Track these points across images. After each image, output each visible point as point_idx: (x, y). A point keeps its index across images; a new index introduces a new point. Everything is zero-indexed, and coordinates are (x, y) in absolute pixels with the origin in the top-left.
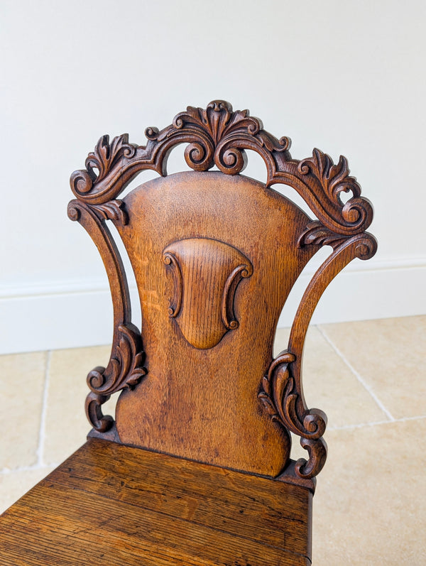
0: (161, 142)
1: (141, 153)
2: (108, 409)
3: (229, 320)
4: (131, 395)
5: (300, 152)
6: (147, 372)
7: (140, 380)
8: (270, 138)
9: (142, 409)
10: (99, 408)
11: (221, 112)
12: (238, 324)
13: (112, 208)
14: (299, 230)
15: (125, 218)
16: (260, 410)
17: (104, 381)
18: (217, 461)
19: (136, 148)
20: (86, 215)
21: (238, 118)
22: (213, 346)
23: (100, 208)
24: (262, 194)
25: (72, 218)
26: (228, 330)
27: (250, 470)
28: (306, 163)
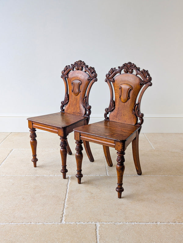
0: (121, 69)
1: (117, 70)
2: (108, 116)
3: (129, 97)
4: (112, 112)
7: (114, 109)
8: (137, 68)
9: (114, 114)
12: (130, 98)
13: (112, 80)
14: (140, 82)
15: (114, 81)
16: (133, 113)
17: (108, 110)
18: (125, 123)
19: (116, 70)
20: (108, 81)
21: (132, 64)
22: (126, 102)
23: (110, 80)
24: (135, 76)
25: (105, 81)
28: (142, 71)
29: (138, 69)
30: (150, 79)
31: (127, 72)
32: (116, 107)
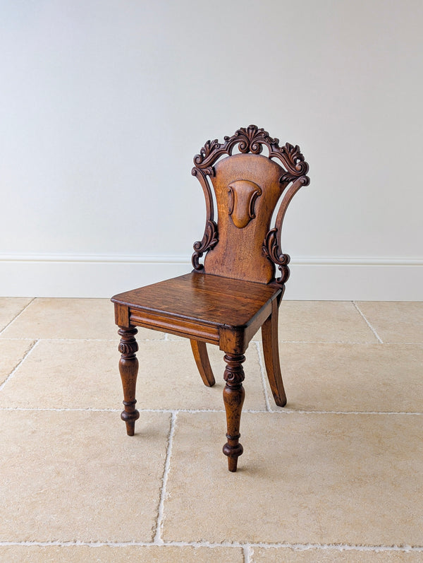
2: (201, 260)
4: (212, 252)
5: (281, 145)
6: (218, 241)
7: (215, 244)
8: (271, 139)
10: (198, 259)
11: (253, 129)
12: (255, 216)
13: (209, 170)
15: (214, 174)
17: (201, 245)
19: (220, 145)
20: (199, 173)
21: (259, 131)
22: (244, 227)
23: (205, 170)
24: (267, 161)
25: (193, 174)
26: (251, 219)
27: (258, 281)
28: (283, 148)
29: (274, 143)
30: (305, 167)
31: (245, 150)
32: (222, 238)
